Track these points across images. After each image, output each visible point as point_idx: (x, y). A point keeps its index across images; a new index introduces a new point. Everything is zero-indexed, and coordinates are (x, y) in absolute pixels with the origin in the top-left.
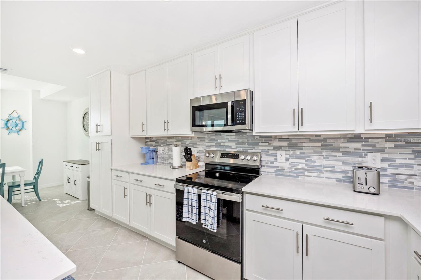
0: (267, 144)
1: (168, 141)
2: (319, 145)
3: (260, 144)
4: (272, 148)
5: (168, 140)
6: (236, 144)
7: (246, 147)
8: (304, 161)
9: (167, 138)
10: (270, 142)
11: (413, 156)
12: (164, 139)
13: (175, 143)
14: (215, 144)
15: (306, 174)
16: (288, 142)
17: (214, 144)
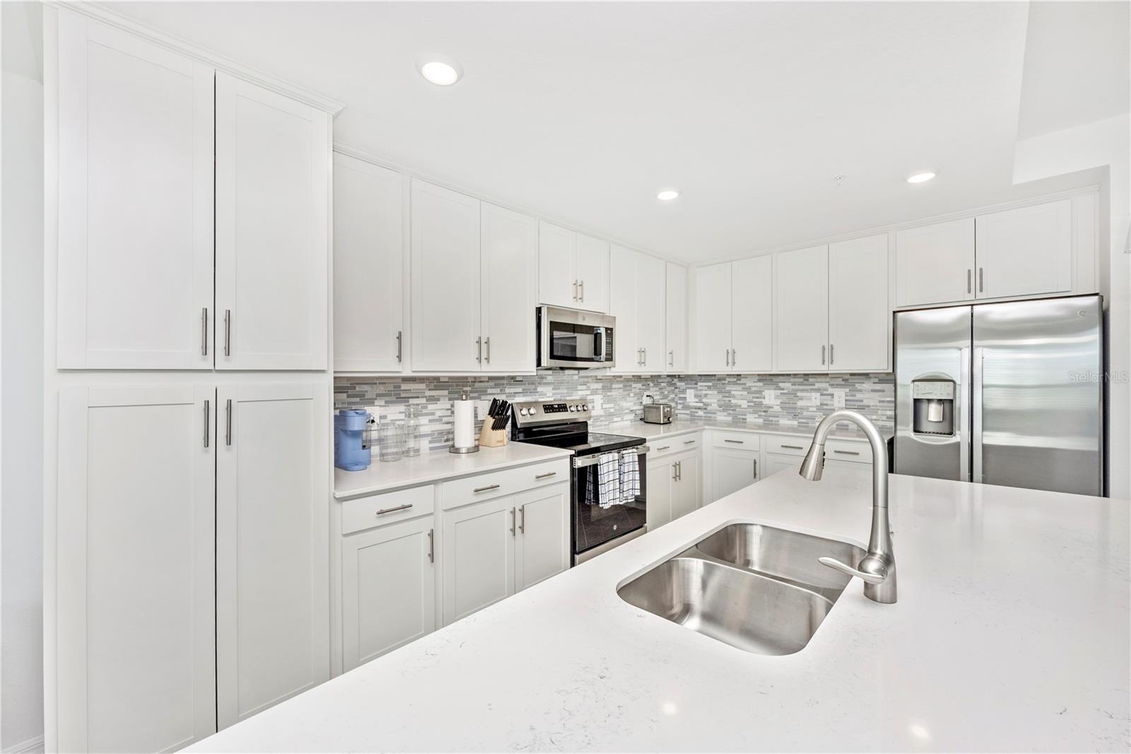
0: (584, 387)
1: (402, 388)
2: (621, 386)
3: (579, 387)
4: (589, 392)
5: (404, 387)
6: (553, 389)
7: (563, 393)
8: (612, 405)
9: (400, 381)
10: (588, 384)
11: (658, 393)
12: (390, 381)
13: (428, 393)
14: (523, 390)
15: (615, 419)
16: (601, 384)
17: (520, 390)
